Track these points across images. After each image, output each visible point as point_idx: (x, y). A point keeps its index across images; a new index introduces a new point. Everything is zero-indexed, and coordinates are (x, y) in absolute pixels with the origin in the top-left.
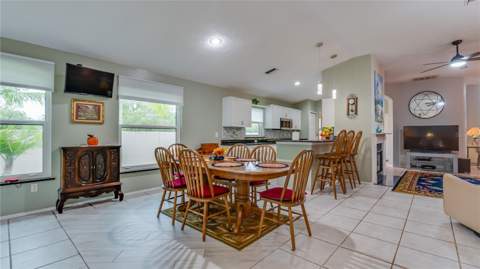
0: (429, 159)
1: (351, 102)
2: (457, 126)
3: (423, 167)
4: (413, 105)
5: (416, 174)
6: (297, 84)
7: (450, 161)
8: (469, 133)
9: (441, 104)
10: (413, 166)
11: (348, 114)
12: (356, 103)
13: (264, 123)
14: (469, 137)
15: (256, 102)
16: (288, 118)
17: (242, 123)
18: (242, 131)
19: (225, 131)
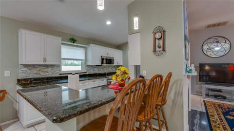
1: (158, 35)
4: (205, 47)
6: (109, 23)
10: (208, 96)
11: (155, 51)
12: (163, 37)
13: (86, 60)
15: (73, 40)
16: (110, 56)
17: (45, 60)
18: (55, 68)
19: (25, 69)
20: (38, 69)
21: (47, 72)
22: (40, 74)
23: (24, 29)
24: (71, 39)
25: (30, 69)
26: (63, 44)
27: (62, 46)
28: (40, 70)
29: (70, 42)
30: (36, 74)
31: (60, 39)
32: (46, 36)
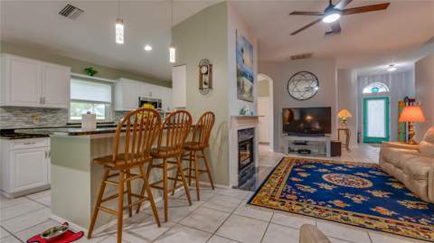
0: (305, 143)
1: (204, 70)
2: (330, 108)
3: (300, 152)
5: (293, 159)
7: (324, 144)
8: (340, 115)
9: (317, 89)
10: (291, 151)
11: (201, 88)
12: (209, 72)
14: (340, 119)
15: (91, 72)
16: (155, 98)
17: (42, 101)
18: (59, 114)
19: (7, 114)
20: (29, 115)
21: (45, 120)
22: (32, 123)
23: (8, 53)
24: (87, 69)
25: (16, 115)
26: (73, 77)
27: (72, 81)
28: (33, 116)
29: (85, 74)
30: (27, 123)
31: (69, 69)
32: (45, 64)
